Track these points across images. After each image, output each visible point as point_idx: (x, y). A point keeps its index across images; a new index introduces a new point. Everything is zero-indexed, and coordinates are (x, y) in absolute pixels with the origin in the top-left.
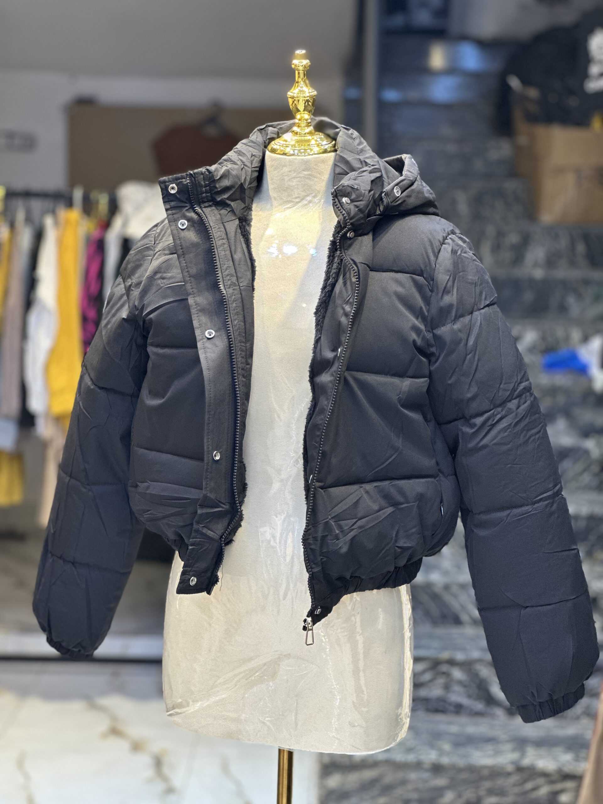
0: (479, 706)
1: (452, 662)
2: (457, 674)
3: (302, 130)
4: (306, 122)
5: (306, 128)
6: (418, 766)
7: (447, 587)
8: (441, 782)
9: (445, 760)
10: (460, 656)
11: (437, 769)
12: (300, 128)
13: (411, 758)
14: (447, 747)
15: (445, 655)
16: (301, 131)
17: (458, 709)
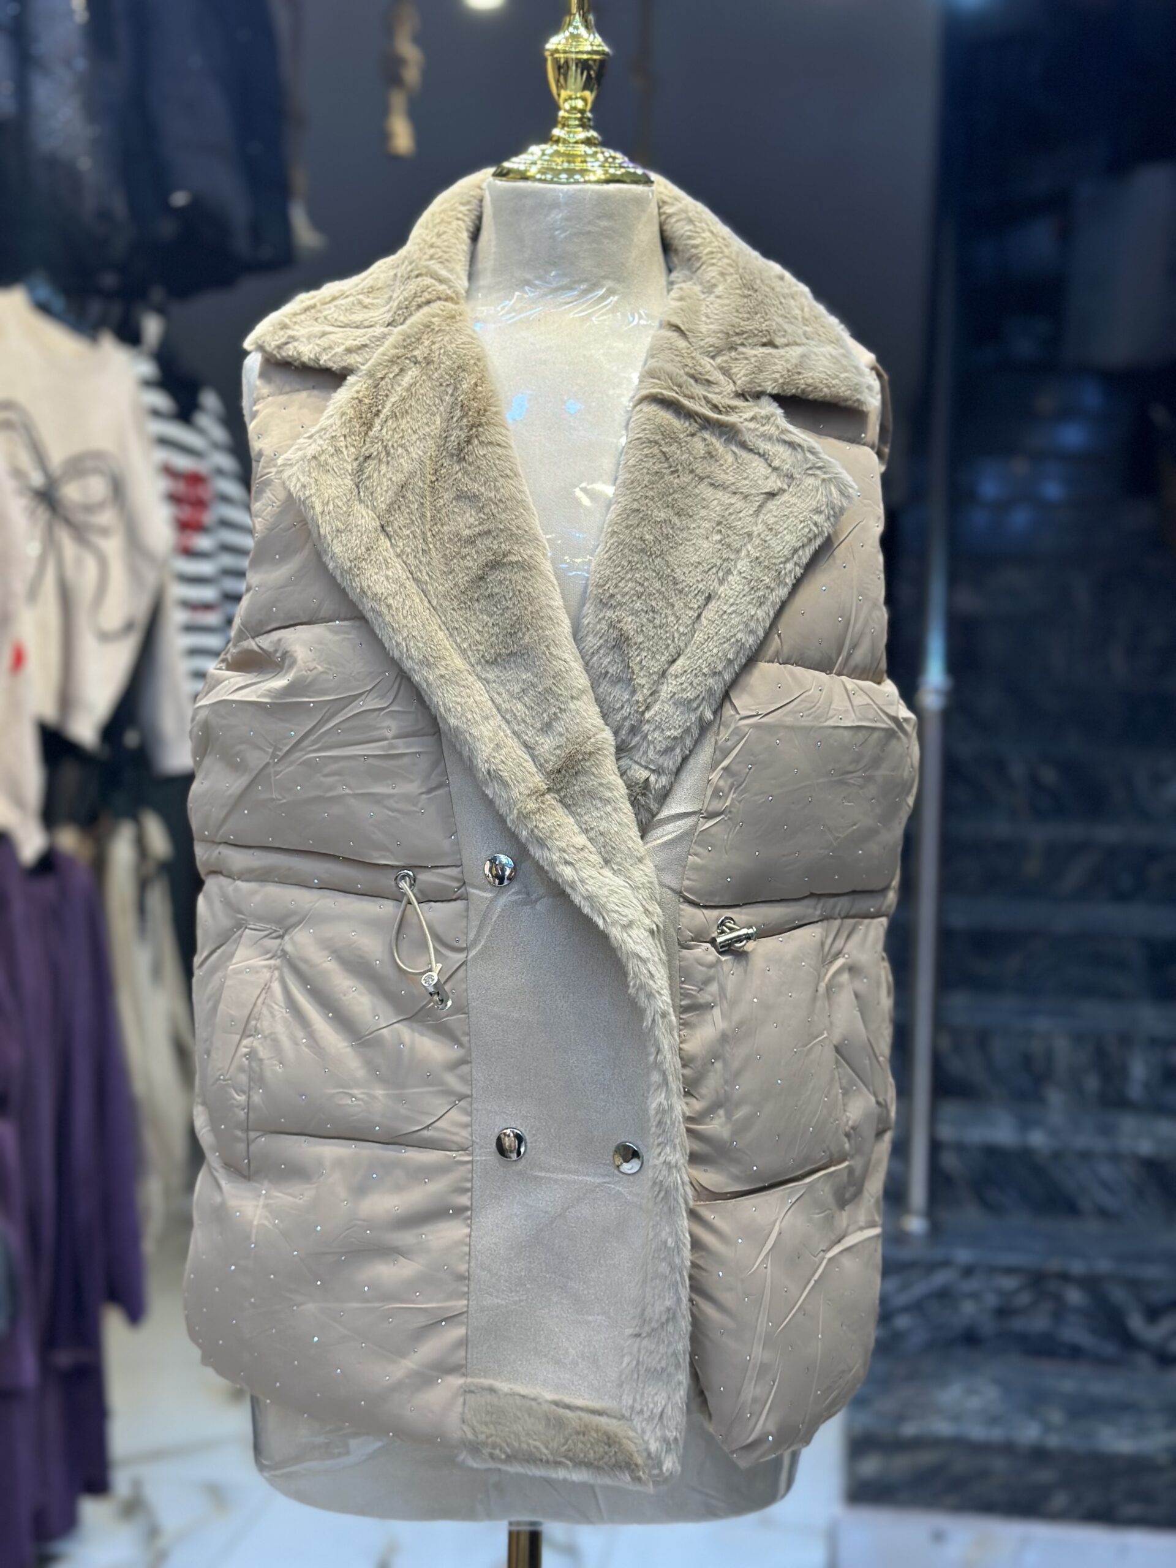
0: (1110, 1349)
1: (1065, 1277)
2: (1074, 1296)
3: (569, 132)
4: (579, 115)
5: (580, 129)
6: (1008, 1448)
7: (1057, 1155)
8: (1045, 1475)
9: (1053, 1441)
10: (1077, 1267)
11: (1039, 1455)
12: (566, 129)
13: (996, 1434)
14: (1056, 1417)
15: (1054, 1264)
16: (566, 137)
17: (1075, 1353)
